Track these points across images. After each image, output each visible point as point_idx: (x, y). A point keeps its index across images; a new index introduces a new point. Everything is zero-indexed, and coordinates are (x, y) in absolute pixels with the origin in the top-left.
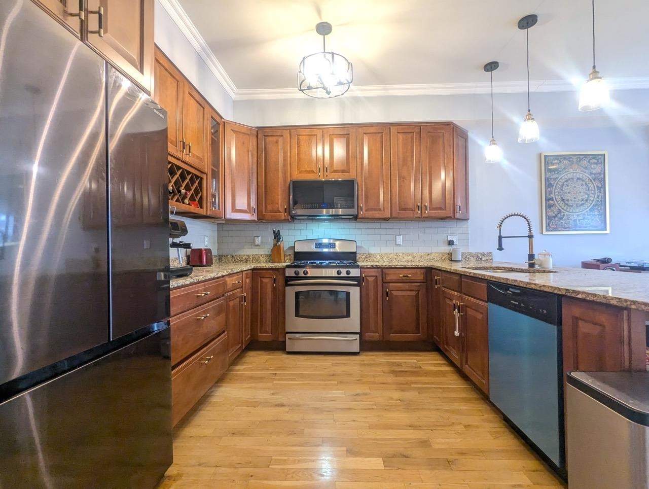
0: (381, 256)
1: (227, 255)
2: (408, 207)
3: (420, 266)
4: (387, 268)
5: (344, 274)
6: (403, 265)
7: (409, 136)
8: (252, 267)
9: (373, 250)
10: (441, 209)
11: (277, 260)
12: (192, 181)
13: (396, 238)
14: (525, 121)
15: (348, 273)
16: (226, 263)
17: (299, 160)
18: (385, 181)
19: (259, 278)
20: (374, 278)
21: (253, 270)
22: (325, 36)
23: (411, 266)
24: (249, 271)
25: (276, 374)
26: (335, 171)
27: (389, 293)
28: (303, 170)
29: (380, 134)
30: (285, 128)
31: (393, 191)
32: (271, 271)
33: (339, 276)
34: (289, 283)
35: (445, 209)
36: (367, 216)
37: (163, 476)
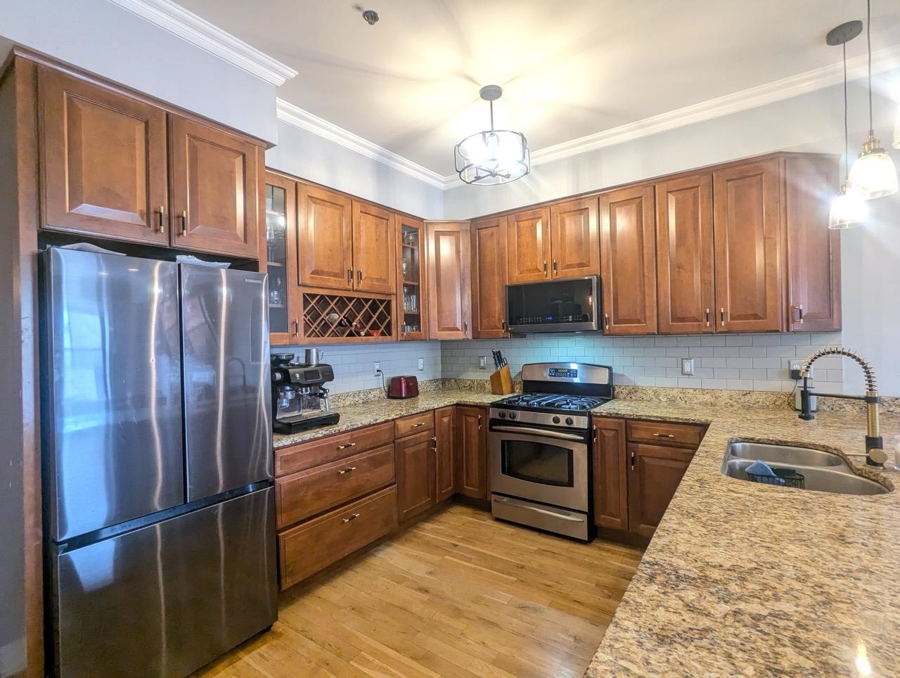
0: (655, 392)
1: (450, 379)
2: (688, 316)
3: (691, 422)
4: (633, 419)
5: (562, 423)
6: (661, 417)
7: (689, 194)
8: (455, 401)
9: (644, 381)
10: (756, 316)
11: (498, 391)
12: (374, 307)
13: (682, 364)
14: (860, 156)
15: (569, 421)
16: (449, 390)
17: (519, 256)
18: (646, 274)
19: (464, 417)
20: (613, 433)
21: (457, 405)
22: (493, 101)
23: (675, 420)
24: (450, 408)
25: (457, 545)
26: (569, 266)
27: (638, 459)
28: (525, 269)
29: (638, 200)
30: (502, 215)
31: (661, 289)
32: (477, 409)
33: (556, 425)
34: (494, 427)
35: (765, 317)
36: (617, 331)
37: (268, 629)
